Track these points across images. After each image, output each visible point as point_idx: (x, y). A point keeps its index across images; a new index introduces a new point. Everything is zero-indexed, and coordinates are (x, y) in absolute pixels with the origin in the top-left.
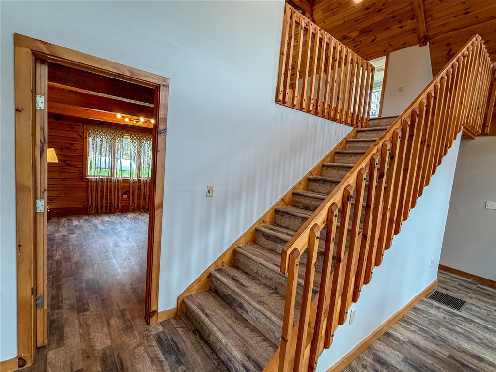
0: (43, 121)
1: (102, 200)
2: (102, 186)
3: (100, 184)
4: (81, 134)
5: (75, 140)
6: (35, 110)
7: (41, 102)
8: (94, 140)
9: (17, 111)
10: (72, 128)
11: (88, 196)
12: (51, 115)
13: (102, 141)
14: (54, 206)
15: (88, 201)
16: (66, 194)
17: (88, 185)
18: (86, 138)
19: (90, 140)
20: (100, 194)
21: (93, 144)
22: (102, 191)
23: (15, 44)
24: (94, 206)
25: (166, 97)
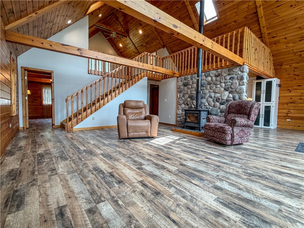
0: (26, 82)
1: (49, 113)
2: (49, 108)
3: (48, 107)
4: (40, 88)
5: (38, 90)
6: (25, 79)
7: (26, 78)
8: (45, 90)
9: (22, 80)
10: (36, 86)
11: (43, 111)
12: (28, 81)
13: (48, 90)
14: (31, 115)
15: (44, 114)
16: (35, 111)
17: (43, 107)
18: (42, 89)
19: (43, 90)
20: (48, 111)
21: (45, 92)
22: (49, 110)
23: (21, 68)
24: (46, 115)
25: (53, 75)
